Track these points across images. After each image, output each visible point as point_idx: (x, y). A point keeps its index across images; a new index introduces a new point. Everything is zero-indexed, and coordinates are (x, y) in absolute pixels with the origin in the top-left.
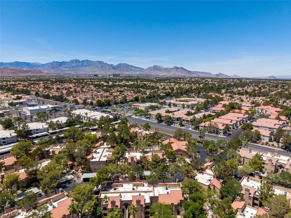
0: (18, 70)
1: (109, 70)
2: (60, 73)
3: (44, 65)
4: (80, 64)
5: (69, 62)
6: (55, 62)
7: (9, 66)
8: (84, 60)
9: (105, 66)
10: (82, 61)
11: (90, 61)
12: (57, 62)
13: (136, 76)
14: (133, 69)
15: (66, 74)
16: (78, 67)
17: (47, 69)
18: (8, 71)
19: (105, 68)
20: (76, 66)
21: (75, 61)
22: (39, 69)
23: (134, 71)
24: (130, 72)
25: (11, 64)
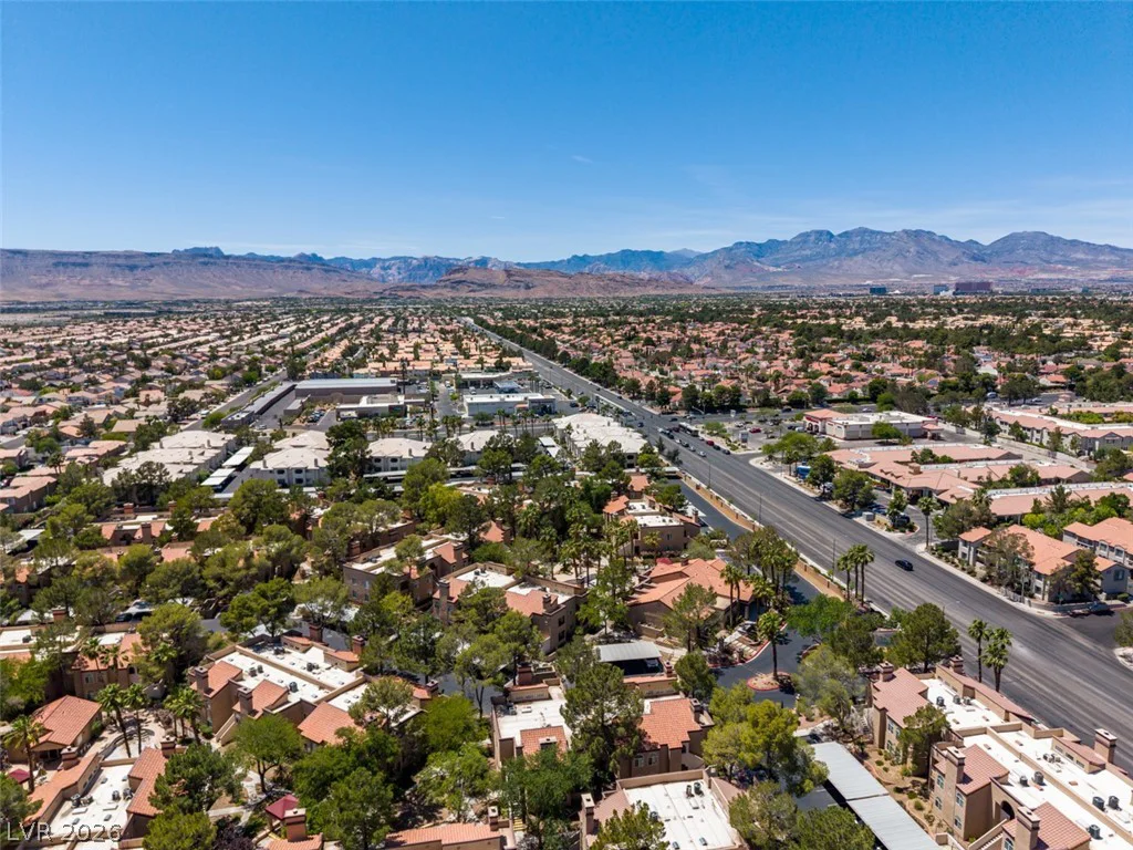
0: (618, 278)
1: (955, 265)
2: (751, 284)
3: (704, 257)
4: (833, 245)
5: (791, 242)
6: (741, 243)
7: (602, 266)
8: (849, 229)
9: (935, 247)
10: (840, 235)
11: (872, 232)
12: (748, 243)
13: (1079, 290)
14: (1080, 256)
15: (771, 288)
16: (823, 257)
17: (712, 273)
18: (591, 282)
19: (937, 259)
20: (818, 253)
21: (812, 238)
22: (688, 271)
23: (1084, 264)
24: (1060, 271)
25: (609, 259)
